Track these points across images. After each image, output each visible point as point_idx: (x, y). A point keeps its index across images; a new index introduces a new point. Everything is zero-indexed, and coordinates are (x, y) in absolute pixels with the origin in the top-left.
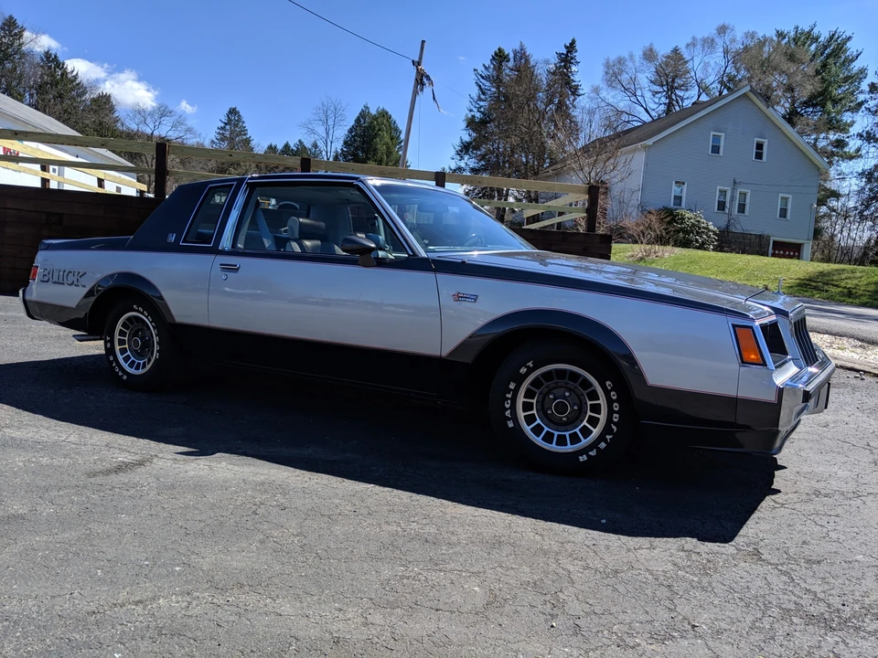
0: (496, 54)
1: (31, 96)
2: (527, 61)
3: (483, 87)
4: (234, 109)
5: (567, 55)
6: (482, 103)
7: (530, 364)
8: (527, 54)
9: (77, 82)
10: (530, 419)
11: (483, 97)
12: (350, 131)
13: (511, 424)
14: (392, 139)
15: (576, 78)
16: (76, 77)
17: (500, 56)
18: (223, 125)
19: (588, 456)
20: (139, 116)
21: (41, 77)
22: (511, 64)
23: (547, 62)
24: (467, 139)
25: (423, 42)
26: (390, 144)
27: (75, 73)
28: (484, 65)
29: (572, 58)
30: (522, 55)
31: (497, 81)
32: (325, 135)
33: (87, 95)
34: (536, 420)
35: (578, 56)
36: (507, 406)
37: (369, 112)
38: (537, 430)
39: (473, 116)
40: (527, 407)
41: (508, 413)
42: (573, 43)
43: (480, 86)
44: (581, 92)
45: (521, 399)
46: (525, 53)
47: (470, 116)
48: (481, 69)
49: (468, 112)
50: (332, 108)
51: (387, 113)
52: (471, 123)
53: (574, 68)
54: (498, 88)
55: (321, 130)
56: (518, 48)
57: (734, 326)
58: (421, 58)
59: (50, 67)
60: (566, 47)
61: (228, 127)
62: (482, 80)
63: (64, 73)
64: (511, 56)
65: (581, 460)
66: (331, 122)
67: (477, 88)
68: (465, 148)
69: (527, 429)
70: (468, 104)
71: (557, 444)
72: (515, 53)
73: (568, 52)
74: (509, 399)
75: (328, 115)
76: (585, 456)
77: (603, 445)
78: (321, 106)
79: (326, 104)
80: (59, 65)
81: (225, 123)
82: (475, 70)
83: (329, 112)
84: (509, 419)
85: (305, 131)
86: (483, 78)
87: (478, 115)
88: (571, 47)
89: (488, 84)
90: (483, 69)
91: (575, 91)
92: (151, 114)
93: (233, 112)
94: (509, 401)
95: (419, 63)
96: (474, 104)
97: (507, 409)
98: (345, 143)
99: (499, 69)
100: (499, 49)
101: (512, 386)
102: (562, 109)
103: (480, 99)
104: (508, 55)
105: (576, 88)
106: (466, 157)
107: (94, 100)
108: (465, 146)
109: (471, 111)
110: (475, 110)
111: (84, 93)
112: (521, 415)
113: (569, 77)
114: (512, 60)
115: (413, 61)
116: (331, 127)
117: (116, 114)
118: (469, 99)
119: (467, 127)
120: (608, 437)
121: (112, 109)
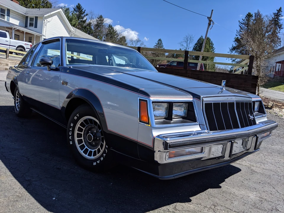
0: (247, 15)
1: (104, 37)
2: (260, 16)
3: (242, 27)
4: (160, 39)
5: (278, 14)
6: (241, 33)
7: (78, 115)
8: (260, 14)
9: (117, 33)
10: (80, 142)
11: (241, 30)
12: (196, 44)
13: (71, 143)
14: (210, 47)
15: (281, 22)
16: (116, 32)
17: (249, 16)
18: (156, 45)
19: (97, 163)
20: (131, 42)
21: (107, 32)
22: (254, 18)
23: (267, 16)
24: (235, 45)
25: (212, 10)
26: (209, 49)
27: (116, 30)
28: (243, 19)
29: (280, 15)
30: (258, 15)
31: (248, 25)
32: (186, 46)
33: (119, 37)
34: (83, 142)
35: (282, 13)
36: (70, 134)
37: (202, 38)
38: (82, 147)
39: (238, 38)
40: (79, 136)
41: (70, 137)
42: (281, 8)
43: (240, 27)
44: (283, 27)
45: (76, 132)
46: (259, 14)
47: (236, 37)
48: (241, 21)
49: (235, 36)
50: (189, 37)
51: (209, 38)
52: (237, 40)
53: (280, 18)
54: (247, 27)
55: (185, 45)
56: (257, 12)
57: (140, 100)
58: (211, 16)
59: (110, 29)
60: (277, 11)
61: (158, 45)
62: (242, 25)
63: (113, 31)
64: (254, 15)
65: (94, 165)
66: (188, 42)
67: (239, 27)
68: (234, 49)
69: (78, 146)
70: (236, 33)
71: (88, 155)
72: (256, 14)
73: (278, 12)
74: (71, 131)
75: (188, 39)
76: (95, 162)
77: (102, 159)
78: (185, 37)
79: (187, 36)
80: (112, 28)
81: (157, 44)
82: (239, 21)
83: (188, 38)
84: (71, 140)
85: (180, 45)
86: (242, 24)
87: (239, 37)
88: (280, 10)
89: (244, 26)
90: (242, 21)
91: (280, 27)
92: (135, 41)
93: (160, 40)
94: (71, 132)
95: (210, 18)
96: (238, 33)
97: (70, 136)
98: (194, 48)
99: (248, 20)
100: (249, 13)
101: (72, 125)
102: (274, 34)
103: (240, 31)
104: (252, 15)
105: (281, 25)
106: (234, 52)
107: (121, 38)
108: (234, 48)
109: (237, 35)
110: (238, 35)
111: (118, 36)
112: (76, 139)
113: (278, 22)
114: (254, 17)
115: (208, 17)
116: (189, 44)
117: (126, 42)
118: (236, 31)
119: (235, 41)
120: (104, 155)
121: (125, 41)
